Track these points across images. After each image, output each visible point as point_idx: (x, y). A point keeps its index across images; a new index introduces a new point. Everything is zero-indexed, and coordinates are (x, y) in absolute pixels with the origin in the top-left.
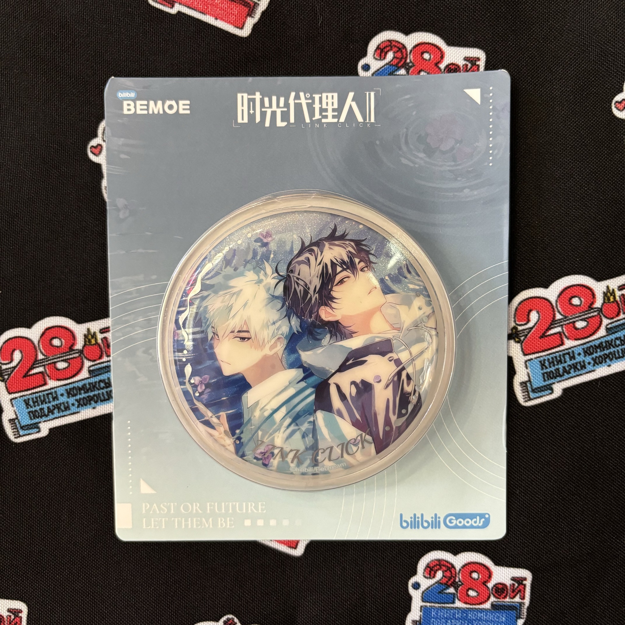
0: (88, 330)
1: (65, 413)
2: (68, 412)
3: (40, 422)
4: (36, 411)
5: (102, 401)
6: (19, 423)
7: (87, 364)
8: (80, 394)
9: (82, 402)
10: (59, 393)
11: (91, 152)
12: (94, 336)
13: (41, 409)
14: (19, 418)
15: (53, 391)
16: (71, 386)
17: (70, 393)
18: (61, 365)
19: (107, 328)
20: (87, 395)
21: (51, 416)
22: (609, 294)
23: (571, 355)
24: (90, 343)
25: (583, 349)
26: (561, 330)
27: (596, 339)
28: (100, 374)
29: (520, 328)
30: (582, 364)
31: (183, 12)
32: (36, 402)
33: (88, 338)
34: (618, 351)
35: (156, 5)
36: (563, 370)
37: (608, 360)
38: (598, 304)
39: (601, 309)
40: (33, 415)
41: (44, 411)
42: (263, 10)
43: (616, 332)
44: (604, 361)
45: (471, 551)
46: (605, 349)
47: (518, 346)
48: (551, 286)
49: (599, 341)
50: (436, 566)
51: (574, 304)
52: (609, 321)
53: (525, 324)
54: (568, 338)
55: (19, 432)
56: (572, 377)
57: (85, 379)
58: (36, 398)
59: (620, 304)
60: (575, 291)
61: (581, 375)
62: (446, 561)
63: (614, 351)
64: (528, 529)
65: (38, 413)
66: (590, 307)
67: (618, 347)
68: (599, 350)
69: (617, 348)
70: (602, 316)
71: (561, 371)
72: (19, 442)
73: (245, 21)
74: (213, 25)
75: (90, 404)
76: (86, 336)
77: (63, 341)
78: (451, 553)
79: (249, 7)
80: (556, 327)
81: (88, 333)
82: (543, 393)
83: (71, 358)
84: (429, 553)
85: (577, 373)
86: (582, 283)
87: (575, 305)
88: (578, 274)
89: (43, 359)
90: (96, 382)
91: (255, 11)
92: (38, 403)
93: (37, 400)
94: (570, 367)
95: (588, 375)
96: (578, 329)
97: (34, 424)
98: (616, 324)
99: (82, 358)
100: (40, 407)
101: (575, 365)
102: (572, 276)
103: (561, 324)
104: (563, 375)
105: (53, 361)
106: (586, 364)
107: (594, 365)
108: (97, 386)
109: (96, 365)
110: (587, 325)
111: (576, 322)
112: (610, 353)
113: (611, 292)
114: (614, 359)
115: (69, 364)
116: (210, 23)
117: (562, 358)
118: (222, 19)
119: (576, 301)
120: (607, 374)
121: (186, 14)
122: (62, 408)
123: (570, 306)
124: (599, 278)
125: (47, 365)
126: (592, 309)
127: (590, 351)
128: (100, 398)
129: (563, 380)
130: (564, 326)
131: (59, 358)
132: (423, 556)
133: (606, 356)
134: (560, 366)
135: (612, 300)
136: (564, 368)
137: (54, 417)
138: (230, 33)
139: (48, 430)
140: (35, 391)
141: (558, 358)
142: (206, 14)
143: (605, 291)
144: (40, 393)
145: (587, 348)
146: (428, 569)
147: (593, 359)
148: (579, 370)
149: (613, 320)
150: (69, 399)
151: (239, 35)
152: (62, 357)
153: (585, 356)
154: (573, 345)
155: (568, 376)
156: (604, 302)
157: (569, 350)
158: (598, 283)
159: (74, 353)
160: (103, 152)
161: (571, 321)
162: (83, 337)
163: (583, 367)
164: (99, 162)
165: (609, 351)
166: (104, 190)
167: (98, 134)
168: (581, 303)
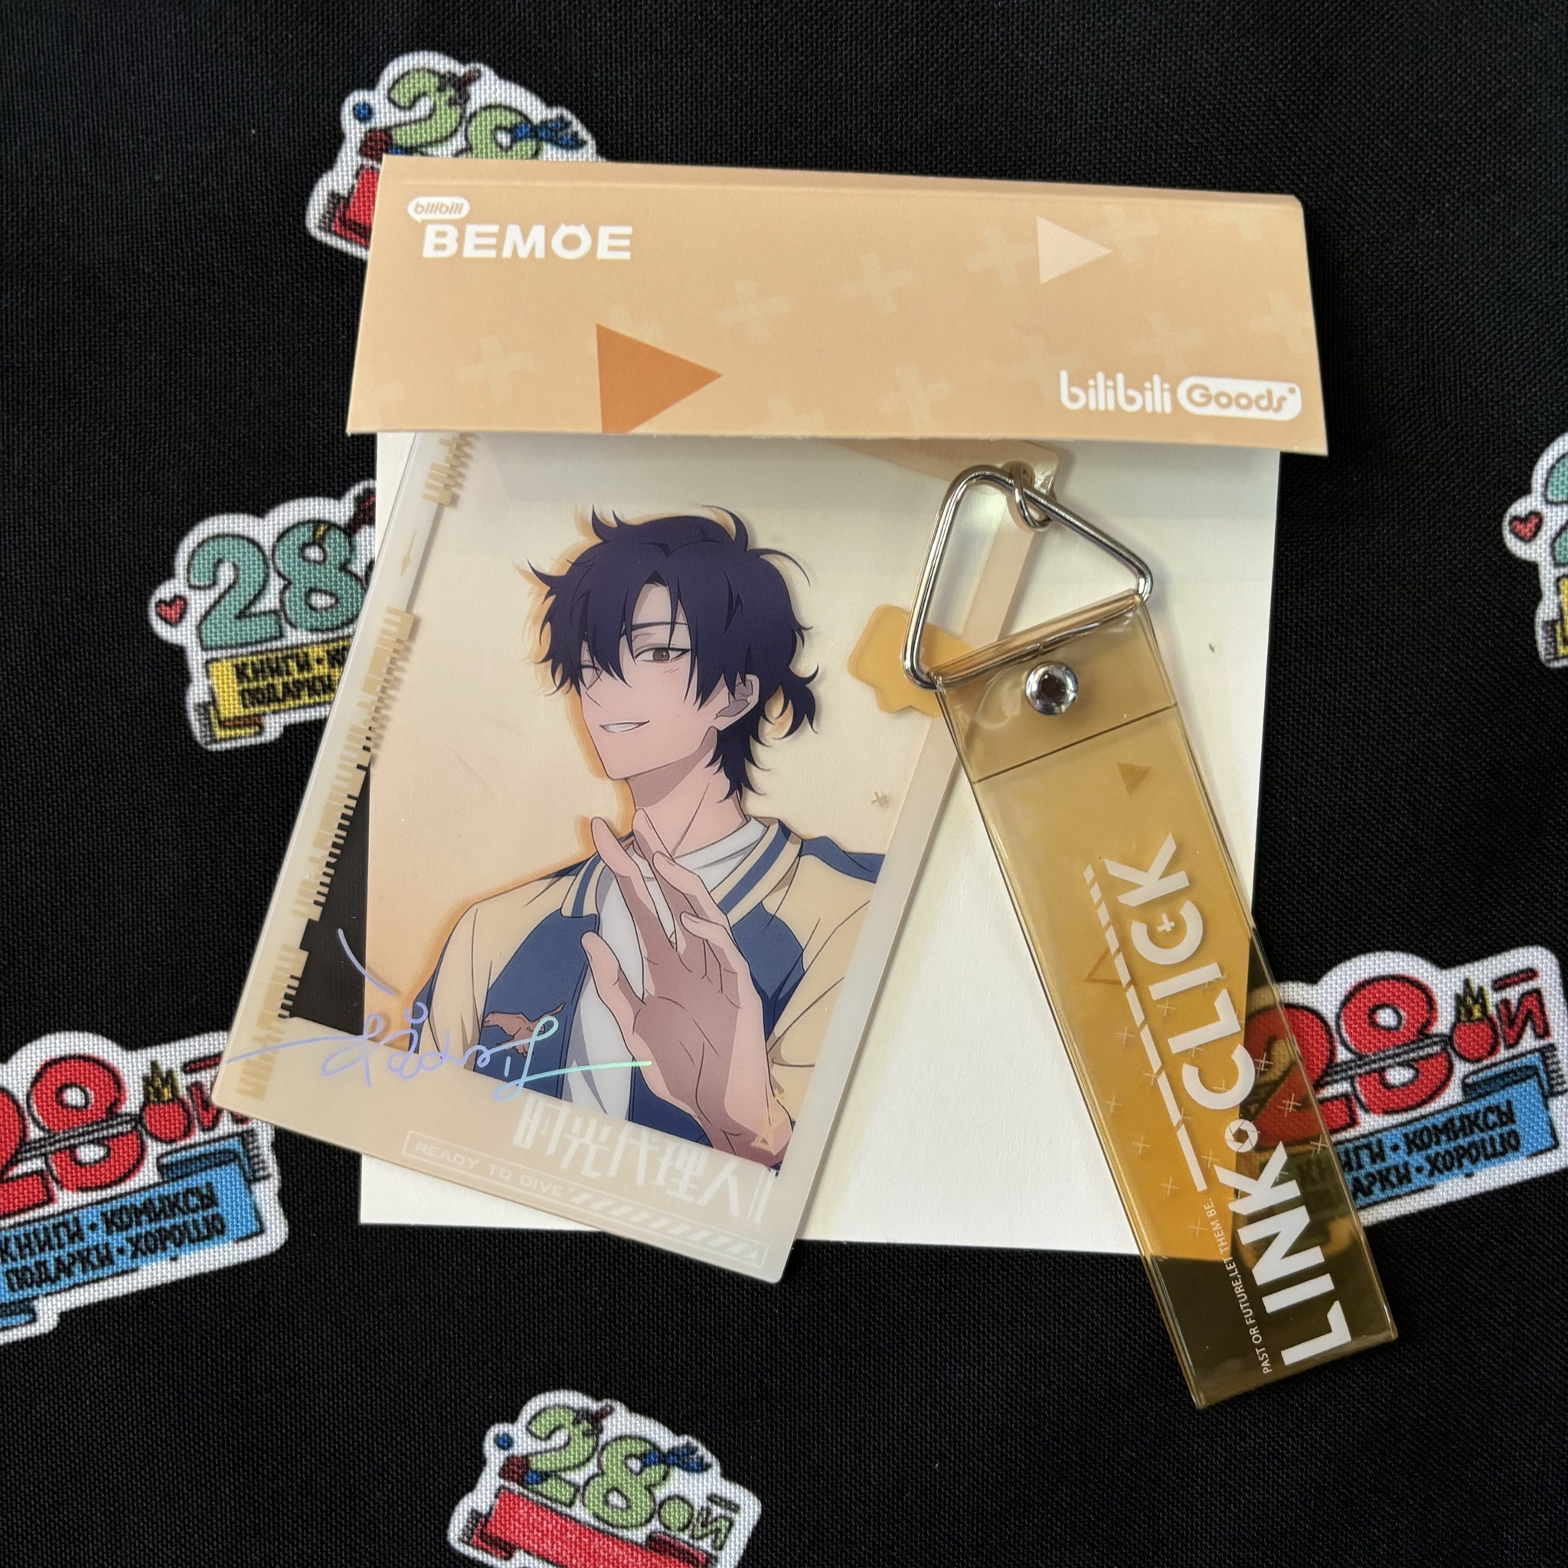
0: (154, 1065)
1: (100, 1273)
2: (107, 1270)
3: (36, 1298)
4: (25, 1268)
5: (192, 1241)
7: (154, 1149)
8: (139, 1224)
9: (142, 1245)
10: (85, 1223)
11: (159, 615)
12: (169, 1079)
13: (40, 1265)
15: (70, 1217)
16: (116, 1204)
17: (112, 1222)
18: (89, 1153)
19: (200, 1060)
20: (155, 1226)
21: (65, 1282)
22: (1470, 1001)
23: (1376, 1150)
24: (158, 1098)
25: (1406, 1136)
26: (1350, 1089)
27: (1439, 1112)
28: (187, 1175)
30: (1402, 1170)
32: (26, 1246)
33: (153, 1087)
34: (1492, 1139)
35: (329, 239)
36: (1354, 1186)
37: (1465, 1162)
38: (1443, 1023)
39: (1450, 1038)
40: (18, 1279)
41: (46, 1269)
43: (1488, 1094)
44: (1456, 1164)
46: (1461, 1135)
48: (1324, 978)
49: (1447, 1115)
51: (1382, 1023)
52: (1471, 1067)
54: (1367, 1111)
56: (1376, 1203)
57: (150, 1187)
58: (27, 1236)
59: (1499, 1024)
60: (1386, 991)
61: (1399, 1197)
63: (1483, 1140)
65: (32, 1274)
66: (1423, 1033)
67: (1492, 1128)
68: (1444, 1138)
69: (1490, 1133)
70: (1453, 1054)
75: (164, 1249)
76: (148, 1082)
77: (92, 1094)
80: (1336, 1081)
81: (153, 1072)
83: (114, 1136)
85: (1389, 1193)
86: (1401, 972)
87: (1384, 1028)
88: (1393, 950)
89: (40, 1140)
90: (176, 1196)
92: (31, 1249)
93: (30, 1242)
94: (1371, 1179)
95: (1416, 1196)
96: (1393, 1087)
97: (20, 1302)
98: (1489, 1073)
99: (141, 1135)
100: (38, 1258)
102: (1377, 954)
103: (1349, 1072)
104: (1355, 1197)
105: (68, 1143)
106: (1413, 1171)
107: (1431, 1174)
108: (181, 1204)
109: (176, 1151)
110: (1416, 1077)
111: (1388, 1070)
112: (1473, 1144)
113: (1475, 994)
114: (1482, 1158)
115: (109, 1149)
117: (1353, 1156)
119: (1386, 1017)
120: (1464, 1195)
122: (94, 1258)
123: (1371, 1029)
124: (1444, 962)
125: (51, 1152)
126: (1428, 1037)
127: (1422, 1140)
128: (189, 1233)
130: (1358, 1079)
131: (82, 1135)
133: (1463, 1153)
135: (1477, 1014)
136: (1357, 1180)
137: (72, 1283)
139: (55, 1317)
140: (22, 1220)
141: (1344, 1158)
143: (1460, 992)
144: (37, 1224)
145: (1415, 1133)
147: (1428, 1159)
148: (1393, 1186)
149: (1480, 1065)
150: (110, 1238)
152: (88, 1133)
153: (1410, 1152)
154: (1380, 1127)
155: (1368, 1200)
156: (1458, 1020)
157: (1371, 1139)
158: (1444, 972)
159: (121, 1124)
160: (188, 616)
161: (1374, 1066)
162: (141, 1083)
163: (1405, 1178)
164: (179, 642)
165: (1469, 1139)
166: (192, 713)
167: (177, 568)
168: (1399, 1023)
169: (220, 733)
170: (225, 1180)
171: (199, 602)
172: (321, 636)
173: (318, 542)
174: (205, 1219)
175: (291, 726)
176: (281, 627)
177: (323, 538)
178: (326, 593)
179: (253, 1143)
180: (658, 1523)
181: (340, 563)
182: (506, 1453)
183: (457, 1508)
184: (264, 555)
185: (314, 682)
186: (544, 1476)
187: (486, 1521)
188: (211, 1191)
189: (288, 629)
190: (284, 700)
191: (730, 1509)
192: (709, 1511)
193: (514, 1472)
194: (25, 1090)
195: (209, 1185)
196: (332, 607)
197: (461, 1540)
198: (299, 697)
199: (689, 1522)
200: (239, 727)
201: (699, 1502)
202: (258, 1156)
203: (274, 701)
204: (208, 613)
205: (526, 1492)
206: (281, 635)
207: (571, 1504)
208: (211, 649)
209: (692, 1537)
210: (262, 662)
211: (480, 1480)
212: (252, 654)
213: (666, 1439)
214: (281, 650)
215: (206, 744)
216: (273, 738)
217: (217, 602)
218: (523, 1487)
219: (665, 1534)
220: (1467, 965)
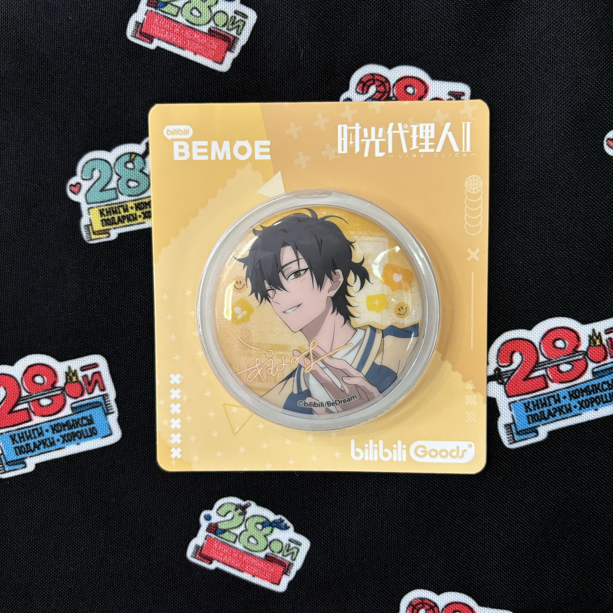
0: (69, 368)
1: (51, 449)
2: (53, 448)
3: (26, 458)
4: (22, 446)
5: (85, 437)
6: (5, 459)
7: (70, 401)
8: (65, 430)
9: (66, 438)
10: (44, 429)
11: (71, 190)
12: (75, 373)
13: (28, 445)
14: (5, 454)
15: (38, 427)
16: (56, 422)
17: (54, 429)
18: (45, 402)
19: (87, 366)
20: (71, 431)
21: (37, 452)
22: (595, 338)
23: (557, 398)
24: (71, 381)
25: (569, 392)
26: (545, 373)
27: (582, 383)
28: (82, 411)
29: (503, 370)
30: (568, 407)
31: (162, 47)
32: (22, 437)
33: (69, 376)
34: (605, 395)
35: (135, 40)
36: (548, 413)
37: (594, 404)
38: (584, 347)
39: (587, 353)
40: (19, 450)
41: (30, 447)
42: (244, 44)
43: (603, 376)
44: (591, 405)
45: (455, 591)
46: (592, 393)
47: (502, 387)
48: (534, 328)
49: (586, 384)
50: (419, 604)
51: (558, 346)
52: (596, 365)
53: (508, 366)
54: (552, 381)
55: (5, 468)
56: (557, 420)
57: (68, 416)
58: (22, 434)
59: (607, 348)
60: (560, 333)
61: (567, 418)
62: (428, 600)
63: (602, 396)
64: (512, 571)
65: (24, 448)
66: (575, 350)
67: (605, 391)
68: (585, 394)
69: (605, 392)
70: (588, 359)
71: (546, 414)
72: (4, 477)
73: (225, 56)
74: (192, 61)
76: (67, 374)
77: (46, 379)
78: (434, 592)
79: (228, 42)
80: (539, 370)
81: (69, 370)
82: (528, 436)
83: (54, 395)
84: (412, 592)
85: (563, 416)
86: (566, 326)
87: (559, 348)
88: (563, 317)
89: (27, 396)
90: (78, 419)
91: (235, 45)
92: (24, 439)
93: (23, 436)
94: (555, 410)
95: (574, 418)
96: (563, 372)
97: (20, 459)
98: (603, 368)
99: (65, 395)
100: (27, 442)
101: (561, 408)
102: (556, 318)
103: (545, 366)
104: (548, 418)
105: (37, 398)
106: (572, 407)
107: (580, 409)
108: (80, 423)
109: (78, 402)
110: (572, 368)
111: (561, 365)
112: (597, 397)
113: (597, 335)
114: (601, 403)
115: (53, 401)
116: (189, 58)
117: (547, 401)
118: (201, 54)
119: (560, 344)
120: (594, 418)
121: (165, 49)
122: (48, 443)
123: (554, 349)
124: (584, 321)
125: (31, 401)
126: (577, 352)
127: (576, 395)
128: (84, 434)
129: (548, 423)
130: (548, 369)
131: (42, 394)
132: (406, 594)
133: (593, 400)
134: (545, 409)
135: (598, 343)
136: (549, 410)
137: (40, 452)
138: (209, 68)
139: (34, 466)
140: (20, 427)
141: (543, 401)
142: (185, 49)
143: (591, 334)
144: (26, 429)
145: (573, 391)
146: (411, 607)
147: (579, 402)
148: (564, 413)
149: (600, 364)
150: (54, 435)
151: (218, 70)
152: (45, 394)
153: (571, 399)
154: (558, 389)
155: (554, 419)
156: (590, 345)
157: (554, 393)
158: (584, 326)
159: (57, 391)
160: (82, 191)
161: (555, 364)
162: (65, 375)
163: (569, 410)
164: (78, 201)
165: (595, 395)
166: (83, 229)
167: (78, 172)
168: (565, 346)
169: (93, 237)
170: (97, 413)
171: (86, 186)
172: (133, 198)
173: (132, 161)
174: (89, 429)
175: (121, 234)
176: (117, 195)
177: (134, 159)
178: (135, 181)
179: (107, 399)
180: (269, 550)
181: (140, 170)
182: (209, 522)
183: (190, 544)
184: (111, 167)
185: (130, 216)
186: (224, 531)
187: (202, 549)
188: (92, 418)
189: (120, 195)
190: (118, 224)
191: (298, 544)
192: (289, 546)
193: (212, 530)
194: (21, 376)
195: (91, 416)
196: (137, 186)
197: (192, 556)
198: (124, 222)
199: (282, 550)
200: (101, 234)
201: (285, 542)
202: (109, 404)
203: (114, 224)
204: (89, 190)
205: (217, 537)
206: (117, 198)
207: (235, 542)
208: (91, 203)
209: (283, 555)
210: (110, 208)
211: (199, 532)
212: (106, 205)
213: (272, 516)
214: (117, 204)
215: (88, 241)
216: (114, 239)
217: (93, 185)
218: (216, 535)
219: (272, 554)
220: (594, 323)
